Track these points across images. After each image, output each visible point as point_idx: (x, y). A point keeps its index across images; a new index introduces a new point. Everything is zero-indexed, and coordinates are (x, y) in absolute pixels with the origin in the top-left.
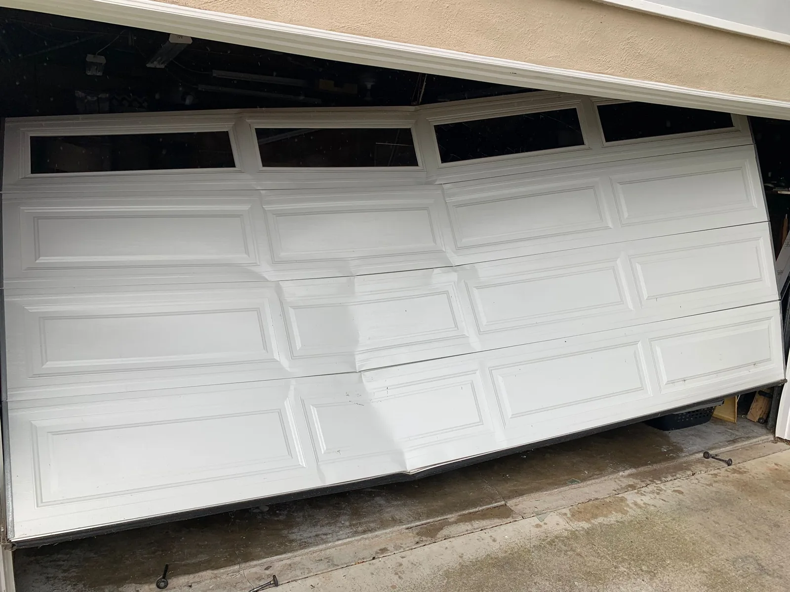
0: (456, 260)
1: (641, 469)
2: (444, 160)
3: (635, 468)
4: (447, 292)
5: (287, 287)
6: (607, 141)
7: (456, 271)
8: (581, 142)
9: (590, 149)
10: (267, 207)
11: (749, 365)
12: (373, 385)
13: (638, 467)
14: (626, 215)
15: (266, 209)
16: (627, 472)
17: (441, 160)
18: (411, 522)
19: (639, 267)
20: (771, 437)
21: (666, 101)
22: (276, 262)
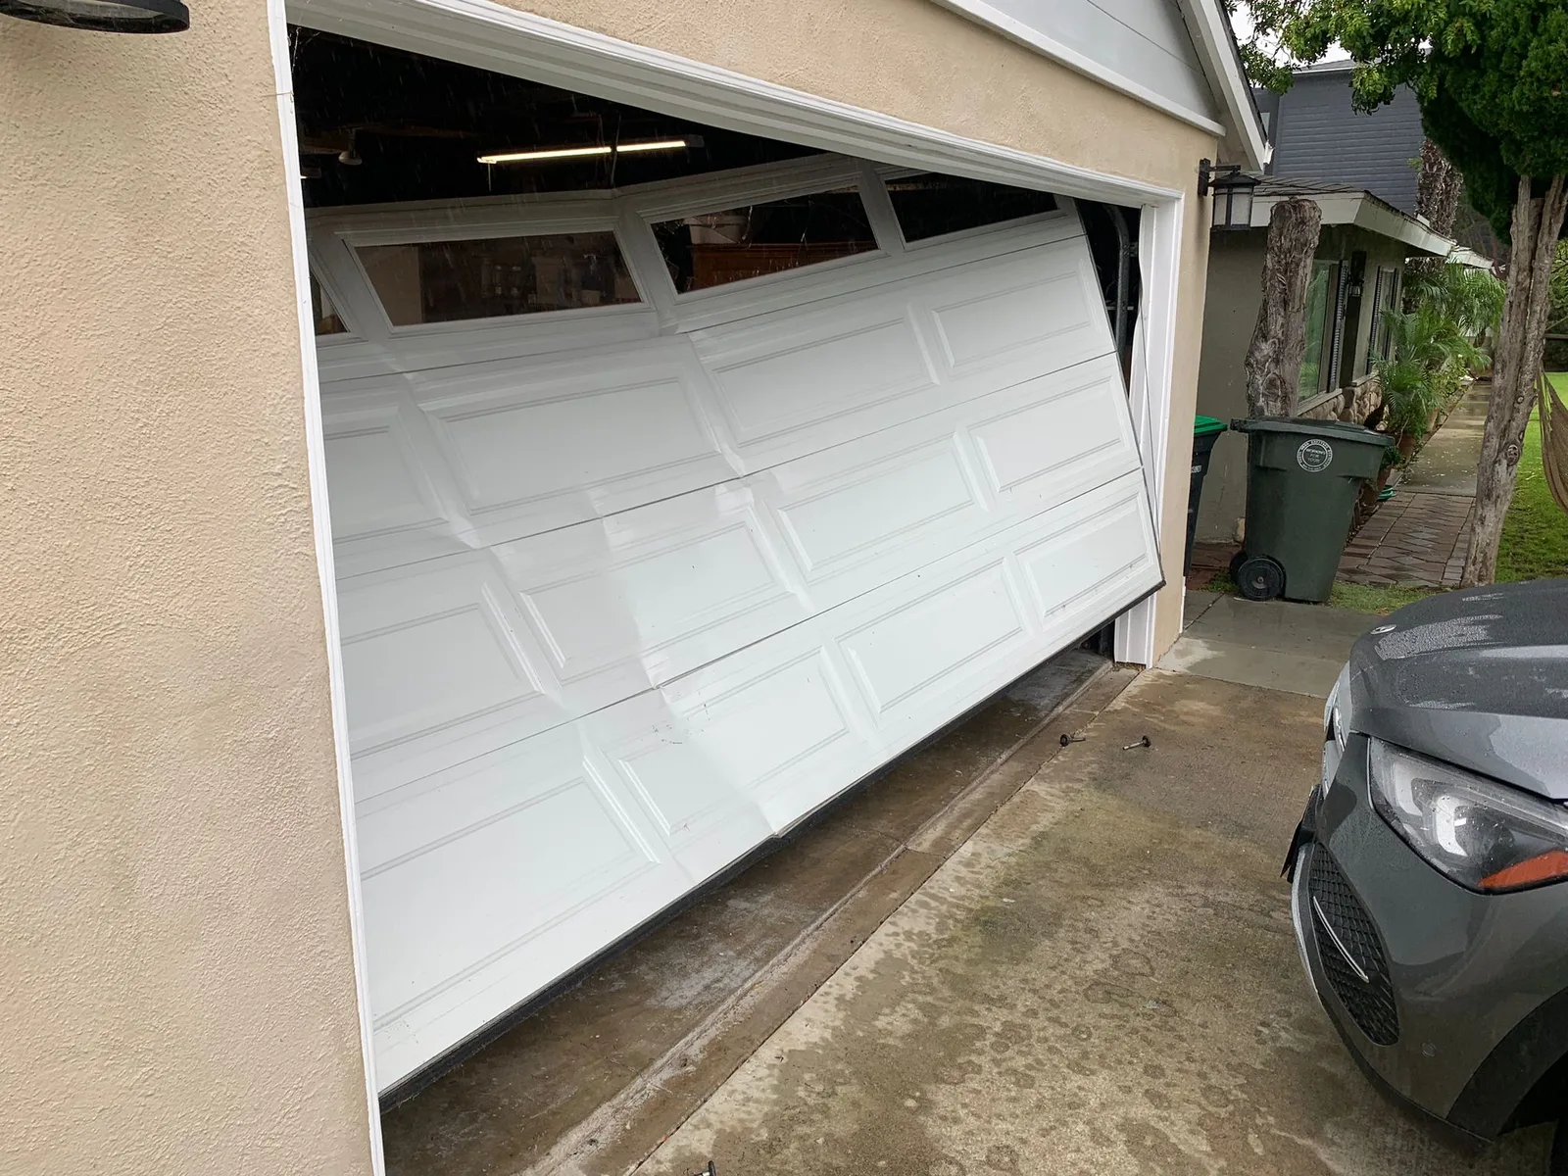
0: (741, 467)
1: (1015, 747)
2: (681, 289)
3: (1009, 748)
4: (742, 524)
5: (505, 554)
6: (907, 241)
7: (749, 486)
8: (872, 245)
9: (887, 256)
10: (427, 406)
11: (1124, 568)
12: (682, 704)
13: (1011, 746)
14: (952, 361)
15: (423, 409)
16: (1004, 757)
17: (677, 288)
18: (817, 918)
19: (981, 441)
20: (1110, 664)
21: (989, 174)
22: (475, 512)
